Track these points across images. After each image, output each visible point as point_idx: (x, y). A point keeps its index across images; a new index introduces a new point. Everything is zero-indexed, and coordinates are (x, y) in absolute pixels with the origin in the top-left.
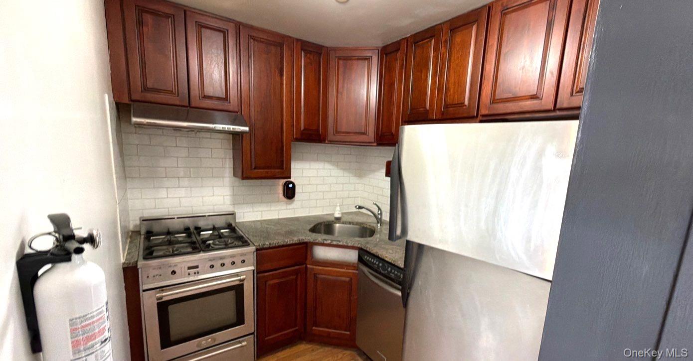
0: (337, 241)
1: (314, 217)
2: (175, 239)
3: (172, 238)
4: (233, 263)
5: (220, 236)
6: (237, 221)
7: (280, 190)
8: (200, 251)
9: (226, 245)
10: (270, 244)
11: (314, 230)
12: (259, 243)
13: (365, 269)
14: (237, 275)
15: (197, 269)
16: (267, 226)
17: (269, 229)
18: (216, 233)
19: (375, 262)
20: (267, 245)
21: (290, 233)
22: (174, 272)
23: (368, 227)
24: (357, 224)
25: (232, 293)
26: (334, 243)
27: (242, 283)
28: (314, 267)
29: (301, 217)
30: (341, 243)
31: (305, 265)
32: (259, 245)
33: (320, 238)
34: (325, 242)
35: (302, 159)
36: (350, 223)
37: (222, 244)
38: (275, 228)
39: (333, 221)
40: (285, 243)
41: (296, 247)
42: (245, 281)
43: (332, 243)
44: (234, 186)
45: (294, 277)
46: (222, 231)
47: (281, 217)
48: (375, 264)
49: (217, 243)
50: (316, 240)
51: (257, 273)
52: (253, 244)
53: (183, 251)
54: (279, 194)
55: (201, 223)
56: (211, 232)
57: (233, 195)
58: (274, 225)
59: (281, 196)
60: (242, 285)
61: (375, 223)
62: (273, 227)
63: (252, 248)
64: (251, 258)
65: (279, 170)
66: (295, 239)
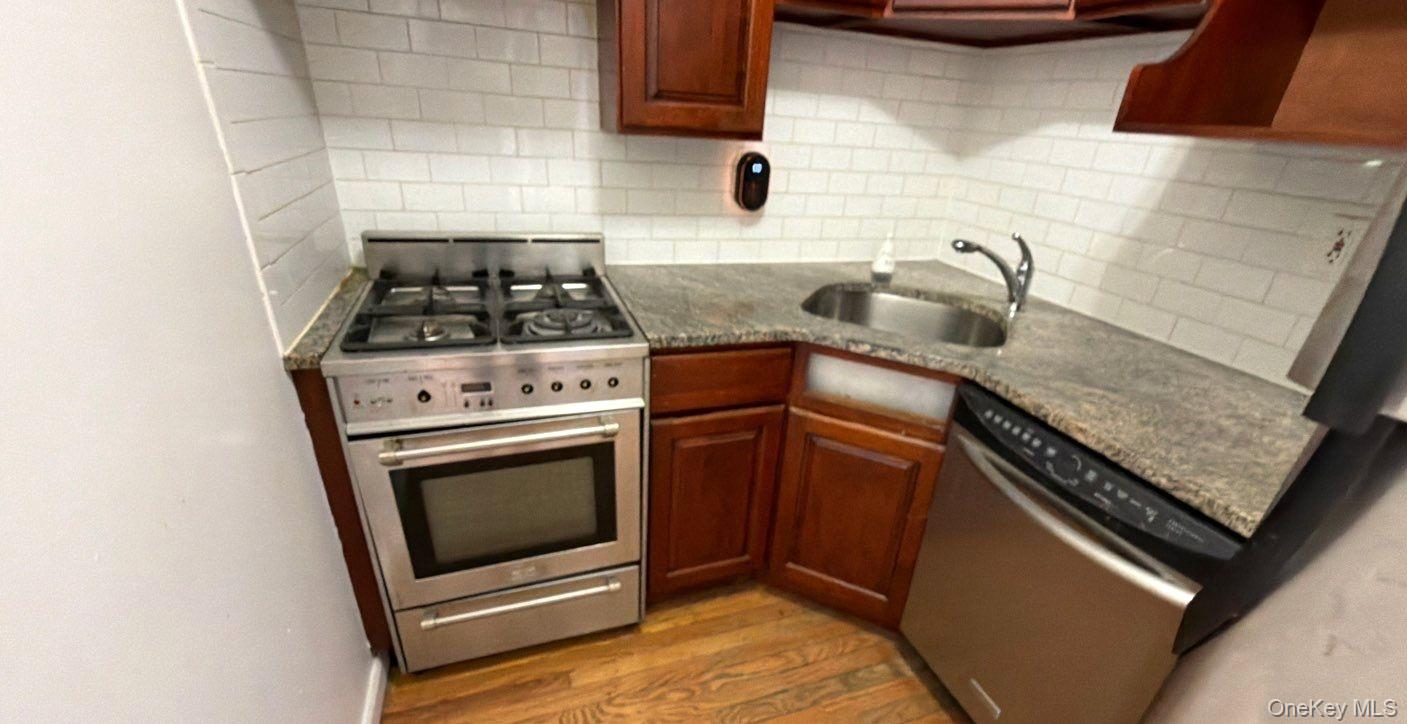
0: (893, 350)
1: (813, 267)
2: (444, 298)
3: (438, 295)
4: (586, 385)
5: (559, 302)
6: (609, 261)
7: (727, 180)
8: (494, 342)
9: (567, 329)
10: (690, 339)
11: (816, 304)
12: (659, 332)
13: (976, 450)
14: (597, 418)
15: (487, 393)
16: (685, 283)
17: (690, 294)
18: (549, 292)
19: (1026, 437)
20: (682, 340)
21: (747, 308)
22: (424, 396)
23: (978, 311)
24: (942, 298)
25: (584, 465)
26: (882, 354)
27: (608, 439)
28: (811, 415)
29: (776, 265)
30: (903, 358)
31: (782, 407)
32: (660, 341)
33: (836, 331)
34: (853, 348)
35: (796, 86)
36: (918, 294)
37: (559, 324)
38: (709, 290)
39: (868, 285)
40: (733, 341)
41: (763, 352)
42: (619, 436)
43: (873, 355)
44: (601, 161)
45: (750, 436)
46: (566, 286)
47: (721, 261)
48: (1028, 444)
49: (547, 320)
50: (825, 338)
51: (653, 416)
52: (643, 333)
53: (455, 336)
54: (722, 192)
55: (520, 262)
56: (538, 287)
57: (601, 187)
58: (703, 283)
59: (728, 198)
60: (611, 445)
61: (1001, 302)
62: (701, 286)
63: (639, 347)
64: (637, 375)
65: (729, 108)
66: (761, 329)
